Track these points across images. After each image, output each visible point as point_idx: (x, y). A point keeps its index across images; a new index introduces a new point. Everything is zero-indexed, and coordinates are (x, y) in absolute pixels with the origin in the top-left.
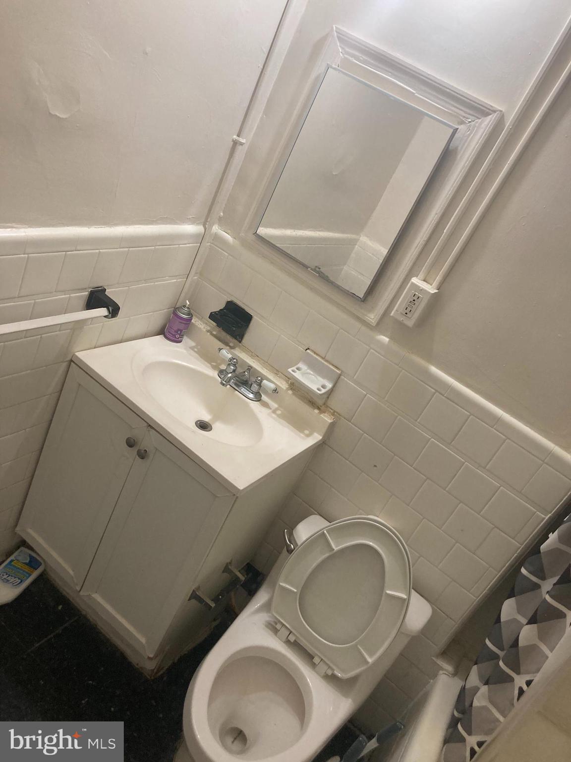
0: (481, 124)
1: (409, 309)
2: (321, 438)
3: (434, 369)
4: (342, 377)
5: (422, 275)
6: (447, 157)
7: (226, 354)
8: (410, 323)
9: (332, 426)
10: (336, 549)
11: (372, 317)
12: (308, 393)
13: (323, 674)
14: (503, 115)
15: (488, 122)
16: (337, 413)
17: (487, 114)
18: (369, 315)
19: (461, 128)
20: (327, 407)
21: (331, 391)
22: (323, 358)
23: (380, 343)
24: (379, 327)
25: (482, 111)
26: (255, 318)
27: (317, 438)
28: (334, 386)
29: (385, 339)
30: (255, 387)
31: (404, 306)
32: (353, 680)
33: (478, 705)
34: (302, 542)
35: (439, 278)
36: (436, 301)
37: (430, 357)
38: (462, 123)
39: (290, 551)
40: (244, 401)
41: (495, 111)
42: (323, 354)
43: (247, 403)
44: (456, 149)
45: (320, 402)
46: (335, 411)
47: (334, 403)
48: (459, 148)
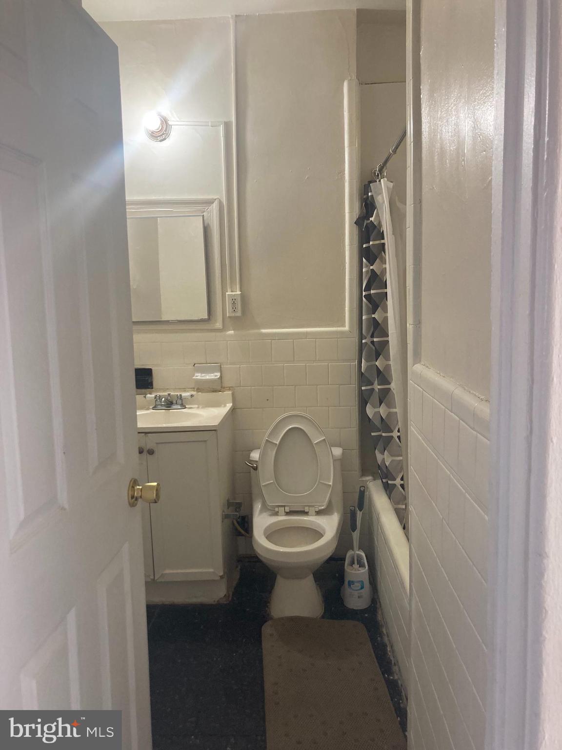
0: (212, 208)
1: (234, 308)
2: (232, 404)
3: (264, 331)
4: (222, 366)
5: (229, 290)
6: (206, 230)
7: (151, 396)
8: (239, 314)
9: (233, 394)
10: (278, 443)
11: (219, 325)
12: (209, 388)
13: (314, 513)
14: (220, 200)
15: (215, 206)
16: (231, 387)
17: (213, 203)
18: (216, 325)
19: (204, 214)
20: (224, 388)
21: (221, 377)
22: (206, 364)
23: (231, 335)
24: (224, 329)
25: (210, 202)
26: (153, 368)
27: (229, 406)
28: (221, 374)
29: (232, 332)
30: (179, 402)
31: (231, 308)
32: (330, 503)
33: (388, 463)
34: (258, 458)
35: (238, 286)
36: (243, 297)
37: (258, 327)
38: (204, 212)
39: (256, 469)
40: (180, 411)
41: (216, 199)
42: (205, 362)
43: (181, 411)
44: (208, 224)
45: (219, 388)
46: (229, 387)
47: (227, 384)
48: (210, 223)
